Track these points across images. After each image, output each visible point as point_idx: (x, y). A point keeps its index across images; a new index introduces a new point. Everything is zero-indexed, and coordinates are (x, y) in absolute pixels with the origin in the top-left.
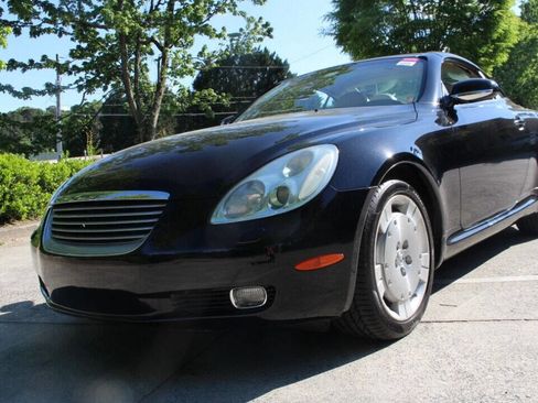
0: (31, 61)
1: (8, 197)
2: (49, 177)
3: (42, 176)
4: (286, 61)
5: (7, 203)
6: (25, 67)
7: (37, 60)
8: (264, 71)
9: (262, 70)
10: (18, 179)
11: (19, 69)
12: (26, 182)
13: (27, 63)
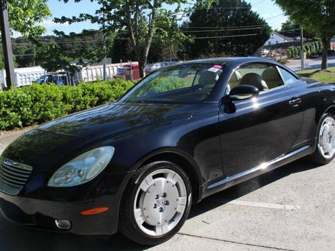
0: (74, 18)
1: (43, 109)
2: (68, 96)
3: (64, 96)
4: (249, 4)
5: (42, 113)
6: (70, 21)
7: (78, 17)
8: (235, 10)
9: (233, 10)
10: (49, 98)
11: (67, 22)
12: (54, 100)
13: (71, 18)
